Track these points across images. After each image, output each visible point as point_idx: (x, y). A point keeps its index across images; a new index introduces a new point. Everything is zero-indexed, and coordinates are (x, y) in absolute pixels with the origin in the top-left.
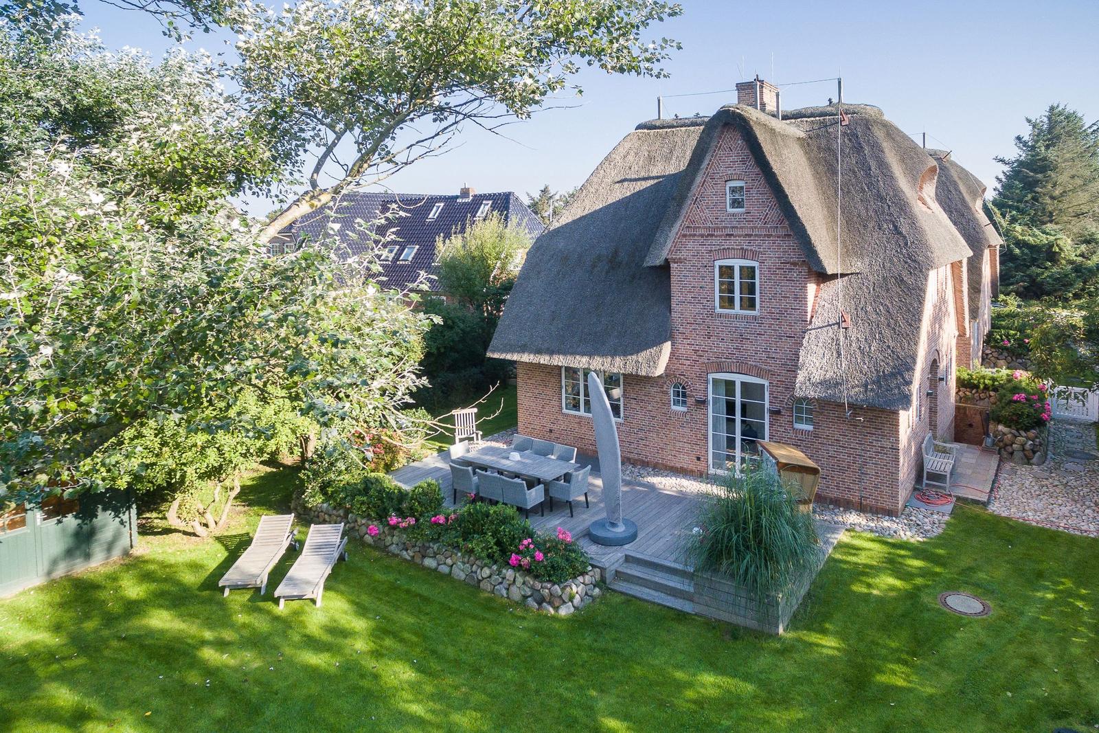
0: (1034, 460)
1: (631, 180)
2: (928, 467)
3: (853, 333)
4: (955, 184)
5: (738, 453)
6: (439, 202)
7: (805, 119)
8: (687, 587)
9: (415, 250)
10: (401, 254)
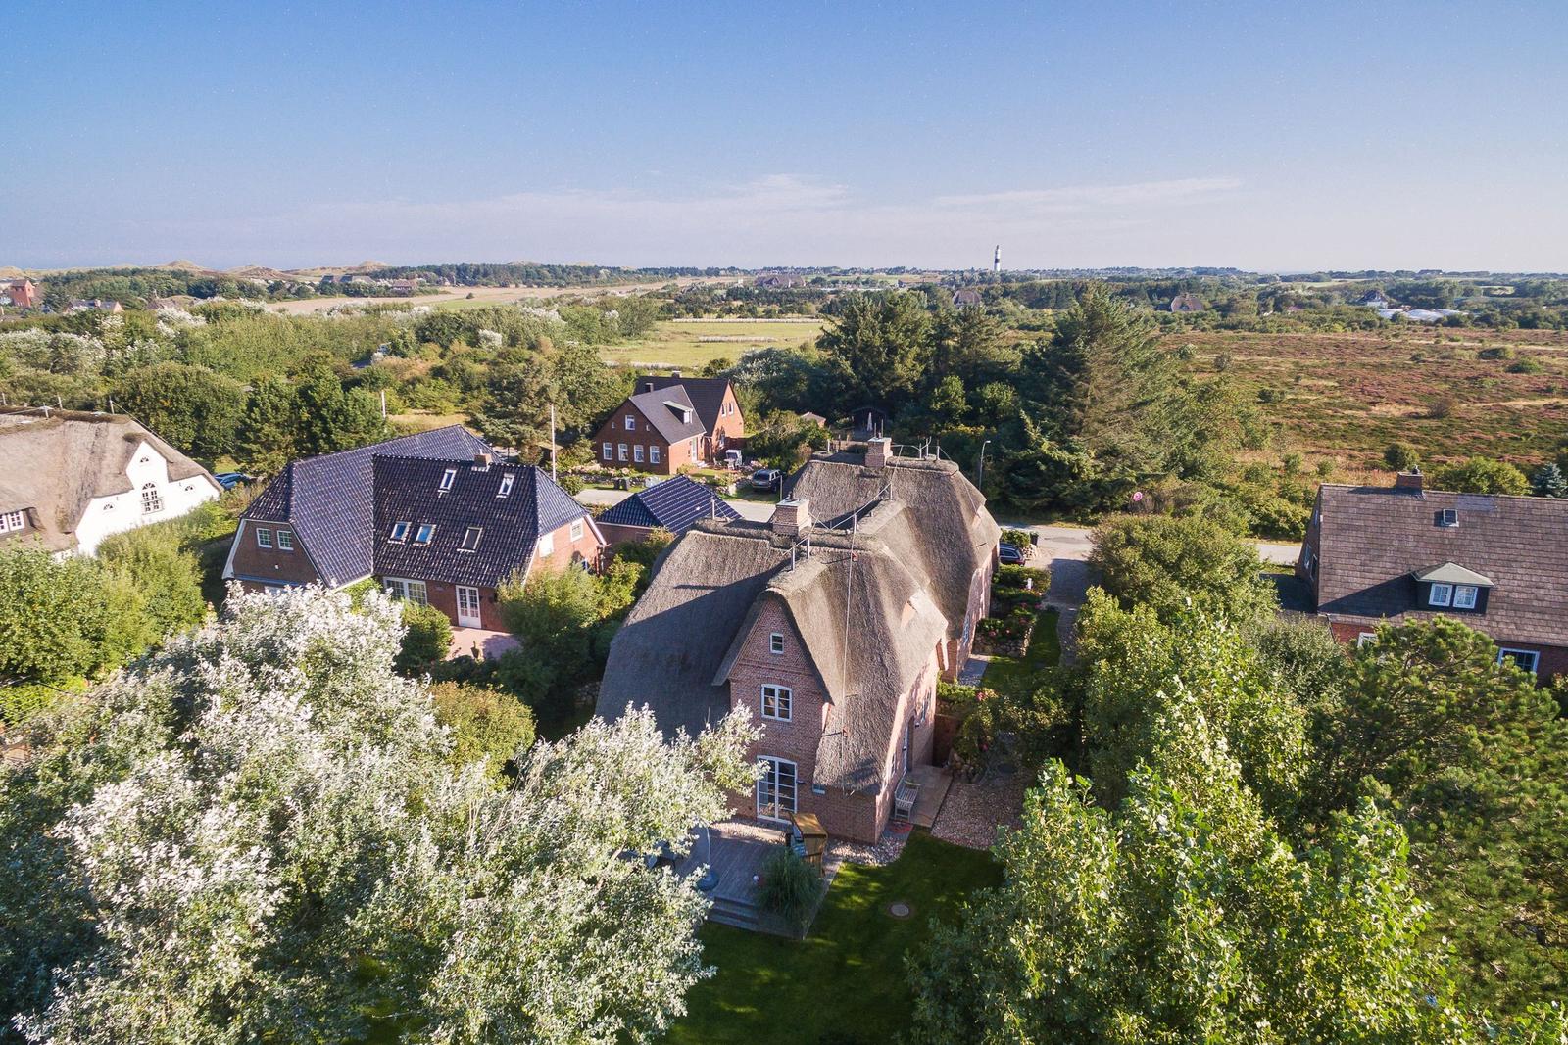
0: (974, 779)
1: (692, 587)
2: (898, 806)
3: (851, 741)
4: (958, 504)
5: (777, 794)
6: (452, 468)
7: (827, 549)
8: (746, 913)
9: (433, 531)
10: (415, 534)
